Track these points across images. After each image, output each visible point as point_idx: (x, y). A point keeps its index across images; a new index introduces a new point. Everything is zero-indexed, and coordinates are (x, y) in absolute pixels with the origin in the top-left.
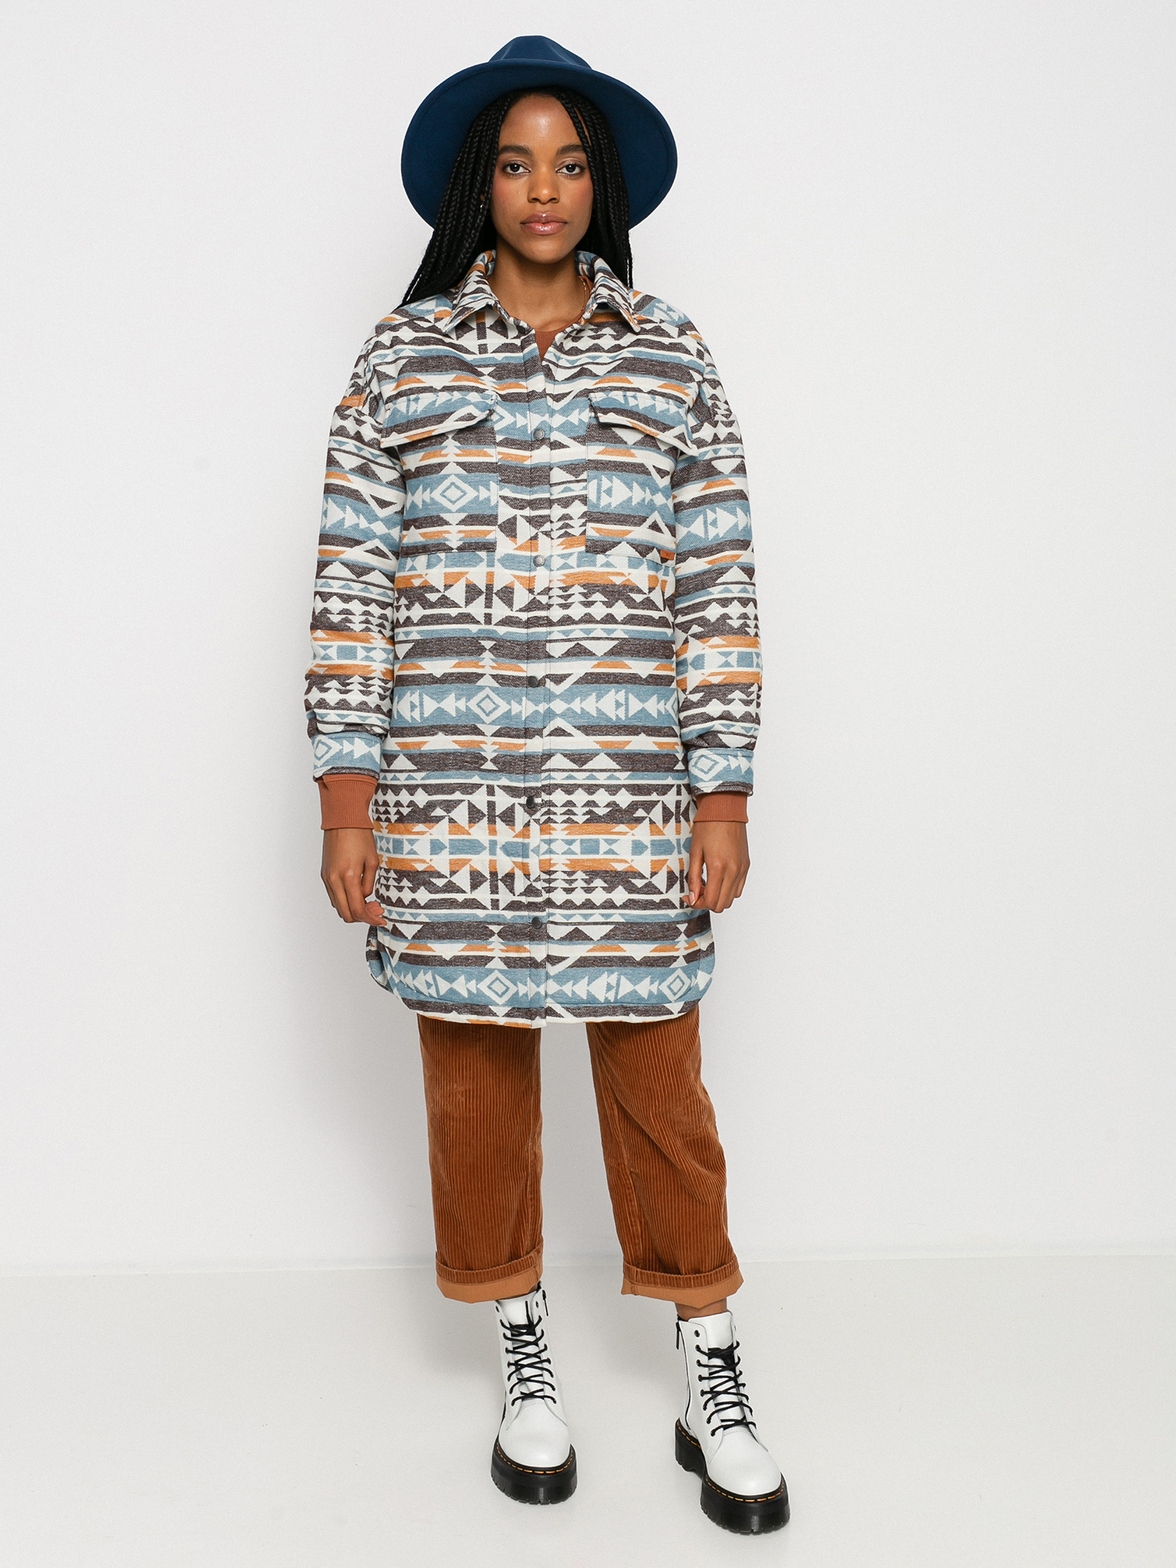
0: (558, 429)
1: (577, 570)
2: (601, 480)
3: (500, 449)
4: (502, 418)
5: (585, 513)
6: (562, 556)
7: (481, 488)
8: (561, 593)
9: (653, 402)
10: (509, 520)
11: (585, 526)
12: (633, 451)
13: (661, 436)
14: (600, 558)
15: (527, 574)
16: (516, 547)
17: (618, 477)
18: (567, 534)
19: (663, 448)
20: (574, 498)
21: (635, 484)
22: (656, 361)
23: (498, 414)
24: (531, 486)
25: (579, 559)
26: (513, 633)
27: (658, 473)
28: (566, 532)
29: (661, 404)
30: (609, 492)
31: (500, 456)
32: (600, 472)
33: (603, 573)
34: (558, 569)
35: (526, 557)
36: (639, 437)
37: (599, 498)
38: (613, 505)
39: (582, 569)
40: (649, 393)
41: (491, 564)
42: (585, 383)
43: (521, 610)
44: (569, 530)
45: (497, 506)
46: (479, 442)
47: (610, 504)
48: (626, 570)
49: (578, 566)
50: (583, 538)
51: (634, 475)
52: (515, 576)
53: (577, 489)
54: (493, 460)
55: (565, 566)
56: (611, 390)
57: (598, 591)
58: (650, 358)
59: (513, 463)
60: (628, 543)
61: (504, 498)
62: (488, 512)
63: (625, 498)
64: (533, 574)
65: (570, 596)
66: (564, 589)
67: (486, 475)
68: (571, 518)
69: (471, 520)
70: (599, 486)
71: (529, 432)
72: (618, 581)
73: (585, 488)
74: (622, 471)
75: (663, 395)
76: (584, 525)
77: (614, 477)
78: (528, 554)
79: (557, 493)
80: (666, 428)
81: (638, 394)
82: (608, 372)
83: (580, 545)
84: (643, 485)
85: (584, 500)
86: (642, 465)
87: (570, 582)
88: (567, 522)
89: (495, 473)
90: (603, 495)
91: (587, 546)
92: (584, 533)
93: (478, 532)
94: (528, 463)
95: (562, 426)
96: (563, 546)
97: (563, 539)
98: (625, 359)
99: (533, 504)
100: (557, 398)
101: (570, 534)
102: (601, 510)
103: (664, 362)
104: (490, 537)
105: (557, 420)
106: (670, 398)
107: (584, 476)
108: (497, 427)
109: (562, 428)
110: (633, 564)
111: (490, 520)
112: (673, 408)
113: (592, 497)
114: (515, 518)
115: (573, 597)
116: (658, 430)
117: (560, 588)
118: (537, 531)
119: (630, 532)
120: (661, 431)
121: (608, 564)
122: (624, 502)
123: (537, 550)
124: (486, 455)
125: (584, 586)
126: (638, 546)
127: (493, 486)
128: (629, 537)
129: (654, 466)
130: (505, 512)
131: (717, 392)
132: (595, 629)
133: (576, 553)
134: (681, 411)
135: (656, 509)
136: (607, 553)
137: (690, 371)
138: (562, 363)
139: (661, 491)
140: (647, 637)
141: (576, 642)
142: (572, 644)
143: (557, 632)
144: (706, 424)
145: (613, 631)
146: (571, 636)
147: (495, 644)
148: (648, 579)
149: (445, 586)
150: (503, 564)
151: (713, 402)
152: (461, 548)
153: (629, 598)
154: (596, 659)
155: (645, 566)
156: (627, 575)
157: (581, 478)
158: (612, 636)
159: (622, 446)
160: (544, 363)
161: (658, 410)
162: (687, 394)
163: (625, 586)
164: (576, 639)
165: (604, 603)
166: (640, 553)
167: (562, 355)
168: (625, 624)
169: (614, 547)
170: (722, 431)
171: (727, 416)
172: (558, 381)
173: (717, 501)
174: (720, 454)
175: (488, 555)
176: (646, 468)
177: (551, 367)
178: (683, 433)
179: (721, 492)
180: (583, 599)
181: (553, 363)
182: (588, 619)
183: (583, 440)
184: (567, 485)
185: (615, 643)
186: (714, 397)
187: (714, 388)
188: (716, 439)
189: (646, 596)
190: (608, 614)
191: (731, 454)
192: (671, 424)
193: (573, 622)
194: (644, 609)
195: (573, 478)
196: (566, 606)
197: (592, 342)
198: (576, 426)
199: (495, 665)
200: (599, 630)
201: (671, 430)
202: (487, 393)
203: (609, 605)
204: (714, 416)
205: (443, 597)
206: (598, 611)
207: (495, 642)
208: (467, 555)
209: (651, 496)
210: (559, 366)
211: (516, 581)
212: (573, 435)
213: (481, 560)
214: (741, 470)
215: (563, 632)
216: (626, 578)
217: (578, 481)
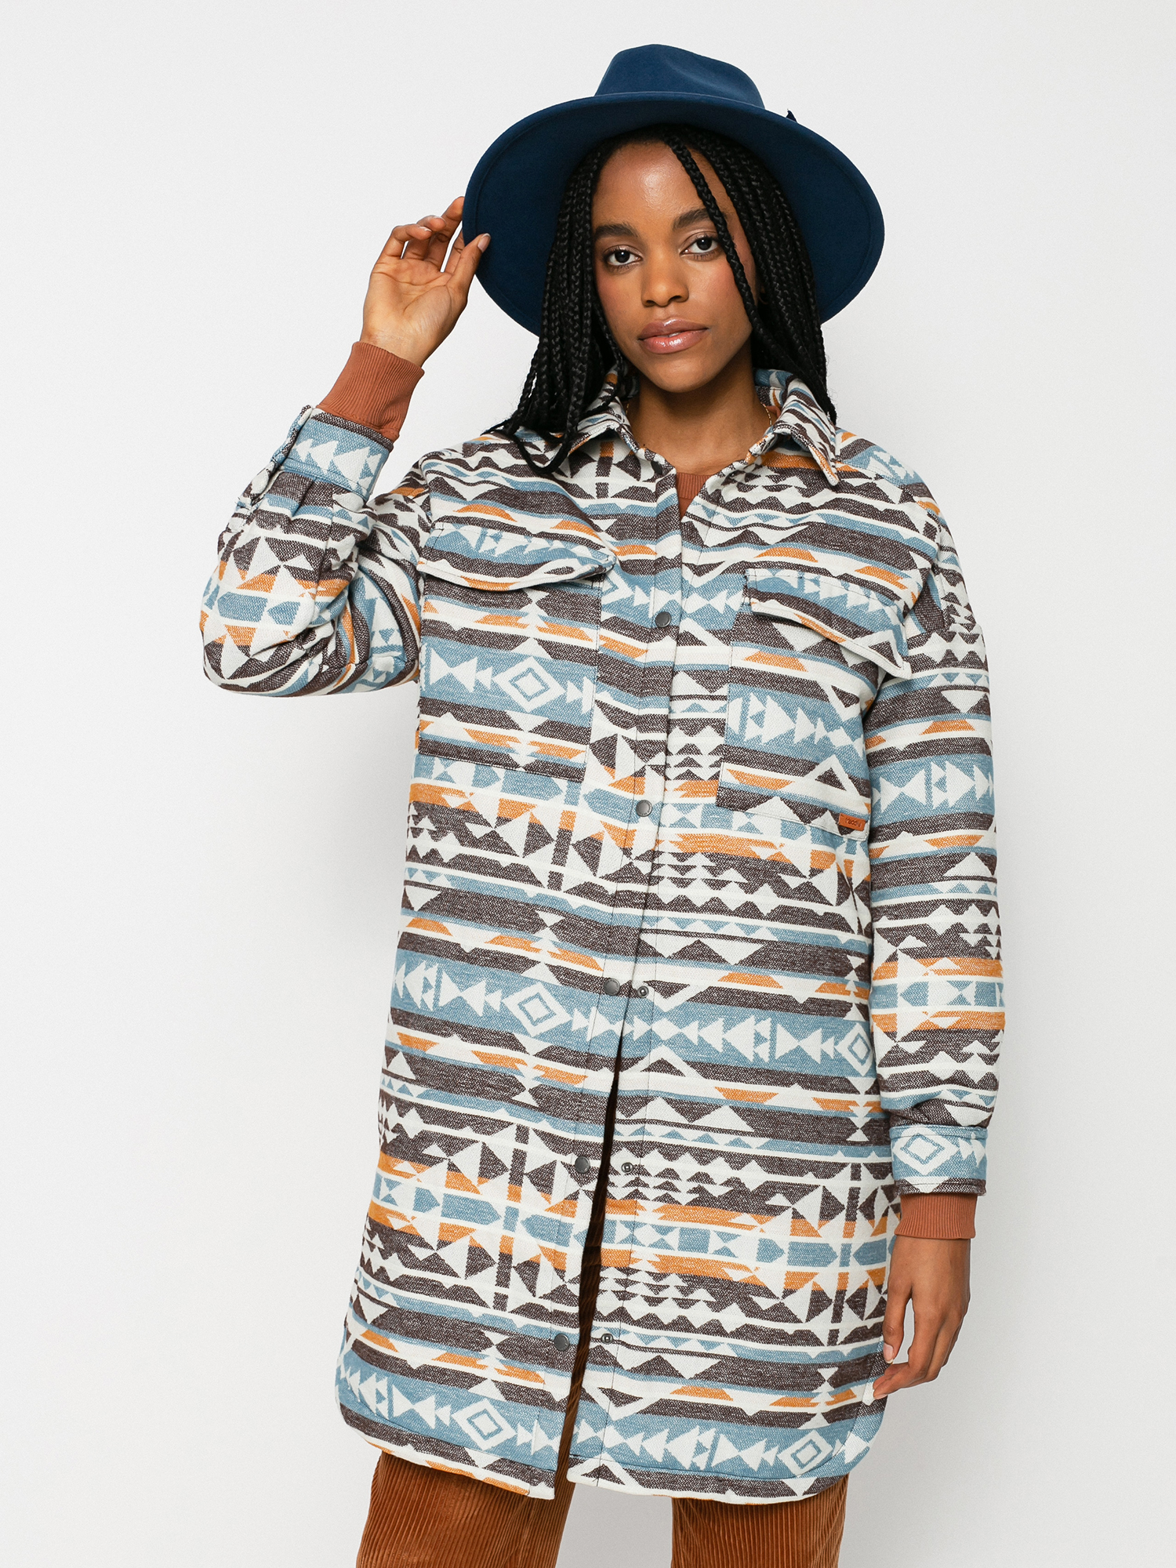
0: (693, 616)
1: (699, 831)
2: (749, 700)
3: (604, 632)
4: (615, 587)
5: (721, 746)
6: (681, 807)
7: (570, 685)
8: (675, 862)
9: (844, 593)
10: (605, 739)
11: (719, 766)
12: (801, 661)
13: (847, 642)
14: (739, 818)
15: (624, 826)
16: (614, 781)
17: (776, 698)
18: (689, 775)
19: (852, 661)
20: (705, 723)
21: (800, 712)
22: (860, 533)
23: (611, 582)
24: (642, 695)
25: (706, 813)
26: (592, 910)
27: (840, 698)
28: (689, 773)
29: (856, 596)
30: (759, 719)
31: (602, 643)
32: (748, 688)
33: (740, 840)
34: (672, 826)
35: (625, 799)
36: (814, 640)
37: (743, 726)
38: (765, 740)
39: (708, 831)
40: (840, 578)
41: (572, 800)
42: (746, 553)
43: (607, 877)
44: (694, 770)
45: (590, 715)
46: (575, 617)
47: (759, 738)
48: (777, 839)
49: (703, 826)
50: (714, 785)
51: (801, 698)
52: (606, 825)
53: (711, 710)
54: (592, 646)
55: (682, 823)
56: (781, 568)
57: (733, 866)
58: (850, 527)
59: (620, 656)
60: (782, 799)
61: (602, 705)
62: (577, 723)
63: (783, 731)
64: (632, 826)
65: (688, 868)
66: (681, 857)
67: (578, 667)
68: (698, 752)
69: (552, 728)
70: (745, 708)
71: (650, 616)
72: (764, 854)
73: (723, 709)
74: (782, 689)
75: (862, 583)
76: (717, 764)
77: (768, 697)
78: (629, 796)
79: (680, 710)
80: (858, 632)
81: (822, 578)
82: (783, 541)
83: (709, 793)
84: (812, 715)
85: (720, 727)
86: (815, 684)
87: (689, 847)
88: (691, 756)
89: (592, 665)
90: (750, 723)
91: (718, 797)
92: (716, 777)
93: (561, 749)
94: (641, 660)
95: (699, 612)
96: (683, 792)
97: (683, 781)
98: (811, 525)
99: (642, 723)
100: (699, 570)
101: (694, 775)
102: (746, 746)
103: (871, 536)
104: (577, 760)
105: (694, 603)
106: (872, 589)
107: (723, 691)
108: (605, 601)
109: (699, 616)
110: (788, 832)
111: (579, 734)
112: (875, 603)
113: (733, 724)
114: (614, 738)
115: (693, 870)
116: (845, 633)
117: (674, 854)
118: (644, 764)
119: (787, 783)
120: (849, 636)
121: (750, 828)
122: (782, 736)
123: (642, 792)
124: (582, 636)
125: (710, 856)
126: (800, 805)
127: (587, 684)
128: (786, 790)
129: (834, 688)
130: (602, 728)
131: (957, 590)
132: (727, 923)
133: (702, 806)
134: (887, 609)
135: (833, 752)
136: (749, 811)
137: (911, 553)
138: (715, 520)
139: (843, 725)
140: (806, 941)
141: (696, 939)
142: (690, 941)
143: (667, 919)
144: (935, 635)
145: (755, 929)
146: (689, 929)
147: (562, 921)
148: (810, 855)
149: (499, 818)
150: (591, 804)
151: (949, 604)
152: (530, 769)
153: (780, 881)
154: (727, 969)
155: (808, 836)
156: (778, 846)
157: (718, 693)
158: (754, 936)
159: (786, 652)
160: (685, 519)
161: (850, 604)
162: (902, 587)
163: (774, 863)
164: (697, 934)
165: (741, 885)
166: (801, 817)
167: (719, 509)
168: (772, 920)
169: (760, 803)
170: (961, 649)
171: (969, 627)
172: (703, 546)
173: (947, 752)
174: (957, 682)
175: (569, 787)
176: (822, 690)
177: (697, 524)
178: (888, 643)
179: (953, 740)
180: (709, 876)
181: (702, 521)
182: (716, 907)
183: (727, 637)
184: (697, 701)
185: (757, 947)
186: (951, 598)
187: (954, 584)
188: (949, 659)
189: (805, 880)
190: (747, 904)
191: (972, 683)
192: (868, 628)
193: (693, 908)
194: (800, 899)
195: (706, 692)
196: (683, 883)
197: (768, 494)
198: (719, 615)
199: (558, 952)
200: (733, 925)
201: (867, 637)
202: (601, 550)
203: (749, 889)
204: (950, 624)
205: (494, 835)
206: (733, 896)
207: (562, 918)
208: (537, 780)
209: (825, 733)
210: (710, 524)
211: (606, 833)
212: (713, 626)
213: (558, 791)
214: (983, 709)
215: (678, 922)
216: (777, 851)
217: (713, 698)
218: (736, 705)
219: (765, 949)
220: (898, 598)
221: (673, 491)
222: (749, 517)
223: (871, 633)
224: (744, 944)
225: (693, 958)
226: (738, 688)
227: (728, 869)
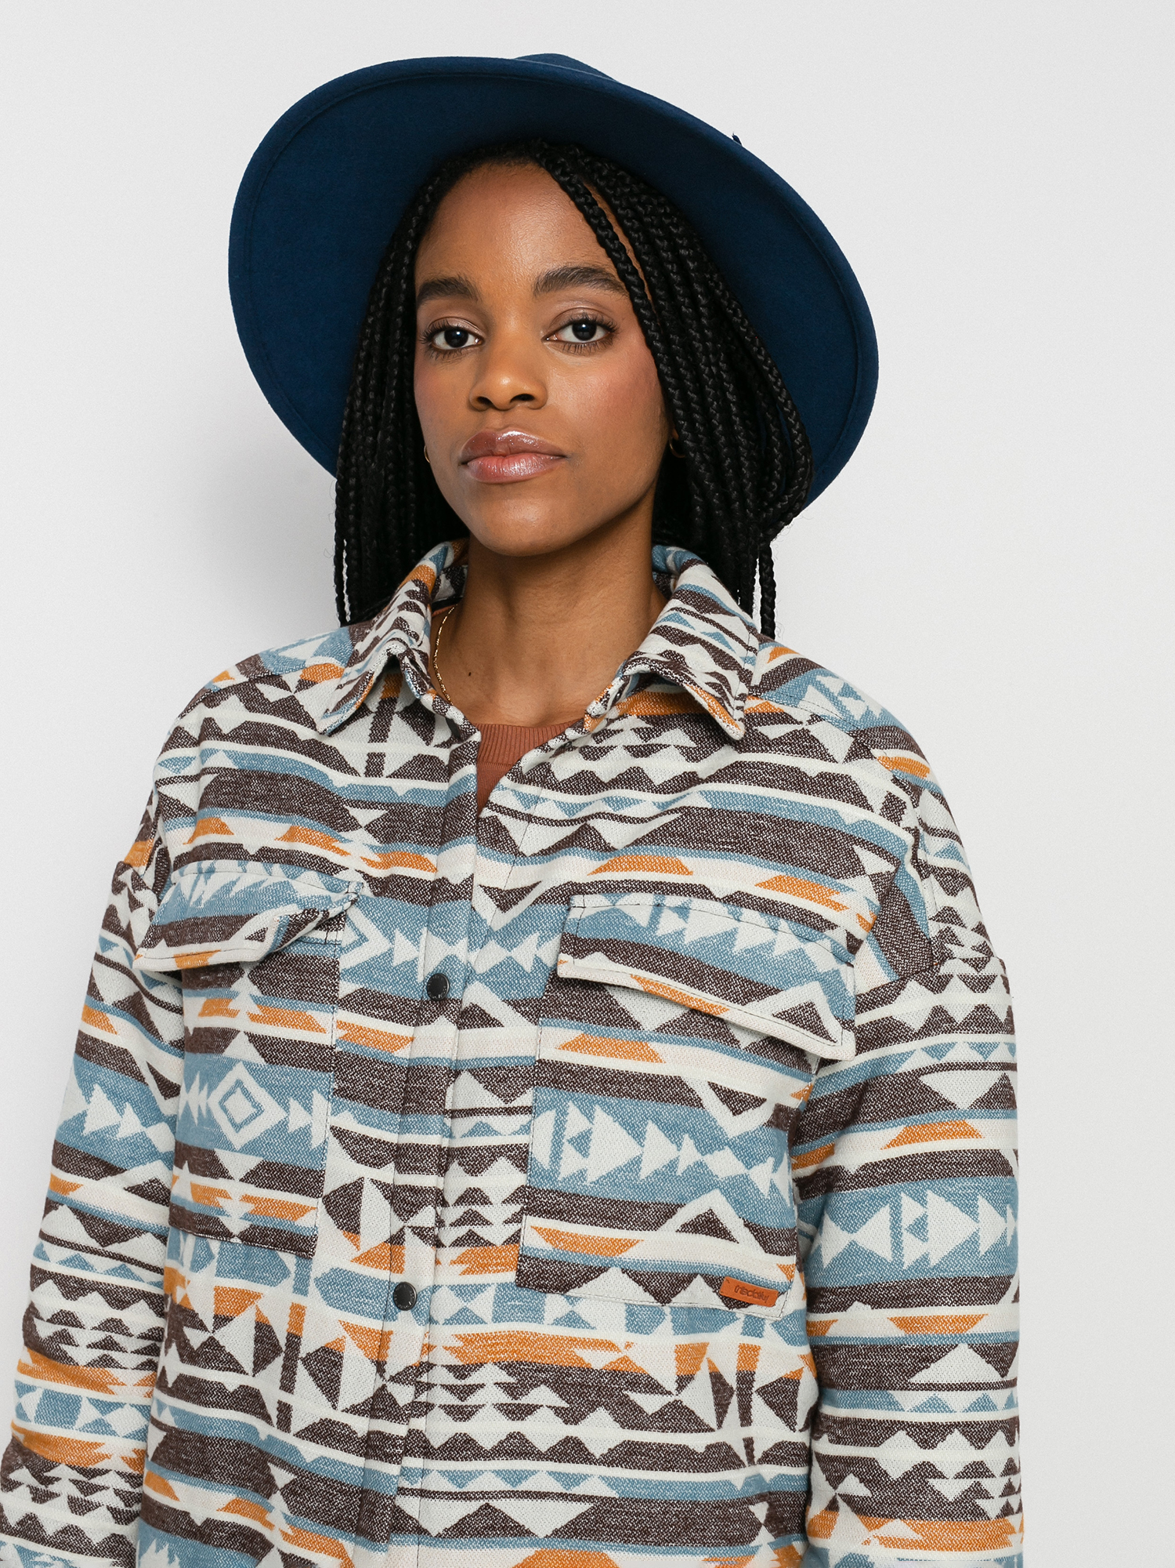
0: (484, 978)
1: (491, 1328)
2: (565, 1113)
3: (344, 1015)
4: (363, 939)
5: (522, 1189)
6: (461, 1291)
7: (294, 1104)
8: (451, 1379)
9: (729, 924)
10: (345, 1188)
11: (519, 1221)
12: (654, 1046)
13: (733, 1012)
14: (555, 1304)
15: (376, 1325)
16: (358, 1254)
17: (608, 1109)
18: (472, 1239)
19: (745, 1041)
20: (495, 1153)
21: (652, 1129)
22: (770, 819)
23: (355, 929)
24: (404, 1112)
25: (499, 1301)
26: (335, 1463)
27: (724, 1101)
28: (471, 1234)
29: (752, 930)
30: (582, 1143)
31: (341, 1033)
32: (564, 1094)
33: (556, 1340)
34: (448, 1322)
35: (378, 1282)
37: (556, 1156)
38: (592, 1176)
39: (505, 1327)
40: (729, 900)
41: (301, 1288)
42: (577, 867)
43: (354, 1410)
44: (479, 1230)
45: (322, 1150)
46: (299, 994)
47: (582, 1174)
48: (620, 1335)
49: (496, 1319)
50: (512, 1253)
51: (650, 1106)
52: (347, 1327)
53: (506, 1130)
54: (325, 1039)
55: (463, 1316)
56: (629, 890)
57: (545, 1382)
58: (754, 809)
59: (370, 1051)
60: (624, 1271)
61: (339, 1134)
62: (305, 1163)
63: (622, 1161)
64: (389, 1326)
65: (472, 1389)
66: (459, 1371)
67: (305, 1074)
68: (485, 1201)
69: (268, 1175)
70: (559, 1127)
71: (420, 979)
72: (598, 1360)
73: (526, 1129)
74: (620, 1094)
75: (766, 907)
76: (516, 1218)
77: (597, 1108)
78: (384, 1275)
79: (462, 1133)
80: (753, 991)
81: (696, 903)
82: (637, 842)
83: (504, 1266)
84: (673, 1132)
85: (520, 1157)
86: (677, 1082)
87: (474, 1354)
88: (474, 1208)
89: (325, 1070)
90: (568, 1150)
91: (519, 1272)
92: (515, 1238)
93: (284, 1205)
94: (403, 1054)
95: (494, 971)
96: (464, 1267)
97: (463, 1249)
98: (686, 811)
99: (404, 1157)
100: (505, 899)
101: (479, 1239)
102: (560, 1186)
103: (789, 822)
104: (305, 1222)
106: (783, 915)
107: (525, 1099)
108: (346, 962)
109: (495, 978)
110: (637, 1322)
111: (306, 1181)
112: (785, 940)
113: (541, 1153)
114: (358, 1185)
115: (480, 1392)
116: (726, 997)
117: (450, 1368)
118: (401, 1224)
119: (630, 1244)
120: (736, 1001)
121: (572, 1320)
122: (620, 1170)
123: (400, 1270)
124: (311, 1025)
125: (508, 1368)
126: (652, 1276)
127: (319, 1101)
128: (630, 1255)
129: (713, 1086)
130: (341, 1169)
131: (960, 903)
132: (534, 1473)
133: (494, 1287)
134: (809, 948)
135: (714, 1186)
136: (572, 1293)
137: (857, 848)
138: (538, 811)
139: (732, 1145)
140: (670, 1496)
141: (482, 1502)
142: (473, 1506)
143: (437, 1474)
144: (912, 985)
145: (578, 1479)
146: (472, 1487)
147: (293, 1482)
148: (674, 1356)
149: (216, 1317)
150: (326, 1296)
151: (943, 926)
152: (247, 1238)
153: (626, 1402)
154: (532, 1545)
155: (667, 1325)
156: (622, 1347)
157: (518, 1102)
158: (577, 1490)
159: (628, 1032)
160: (486, 813)
161: (740, 945)
162: (837, 907)
163: (615, 1374)
164: (484, 1495)
165: (558, 1411)
166: (656, 1295)
167: (546, 793)
168: (610, 1464)
169: (588, 1279)
170: (959, 1001)
171: (977, 964)
172: (518, 853)
173: (930, 1175)
174: (951, 1057)
175: (298, 1265)
176: (691, 1091)
177: (505, 820)
178: (811, 1005)
179: (942, 1154)
180: (505, 1399)
181: (514, 814)
182: (517, 1447)
183: (534, 1010)
184: (484, 1119)
185: (583, 1507)
186: (948, 916)
187: (953, 892)
188: (939, 1021)
189: (670, 1399)
190: (567, 1440)
191: (979, 1059)
192: (772, 983)
193: (479, 1453)
194: (663, 1430)
195: (497, 1103)
196: (461, 1413)
197: (629, 762)
198: (525, 975)
199: (290, 1532)
200: (542, 1475)
201: (770, 999)
202: (341, 875)
203: (571, 1417)
204: (942, 962)
205: (212, 1343)
206: (544, 1429)
207: (292, 1477)
208: (259, 1254)
209: (698, 1157)
210: (530, 818)
211: (348, 1339)
212: (514, 994)
213: (285, 1273)
214: (1001, 1099)
215: (452, 1476)
216: (621, 1355)
217: (509, 1111)
218: (545, 1122)
219: (595, 1511)
220: (832, 926)
221: (470, 769)
222: (596, 802)
223: (777, 991)
224: (561, 1505)
225: (478, 1533)
226: (548, 1094)
227: (536, 1386)
